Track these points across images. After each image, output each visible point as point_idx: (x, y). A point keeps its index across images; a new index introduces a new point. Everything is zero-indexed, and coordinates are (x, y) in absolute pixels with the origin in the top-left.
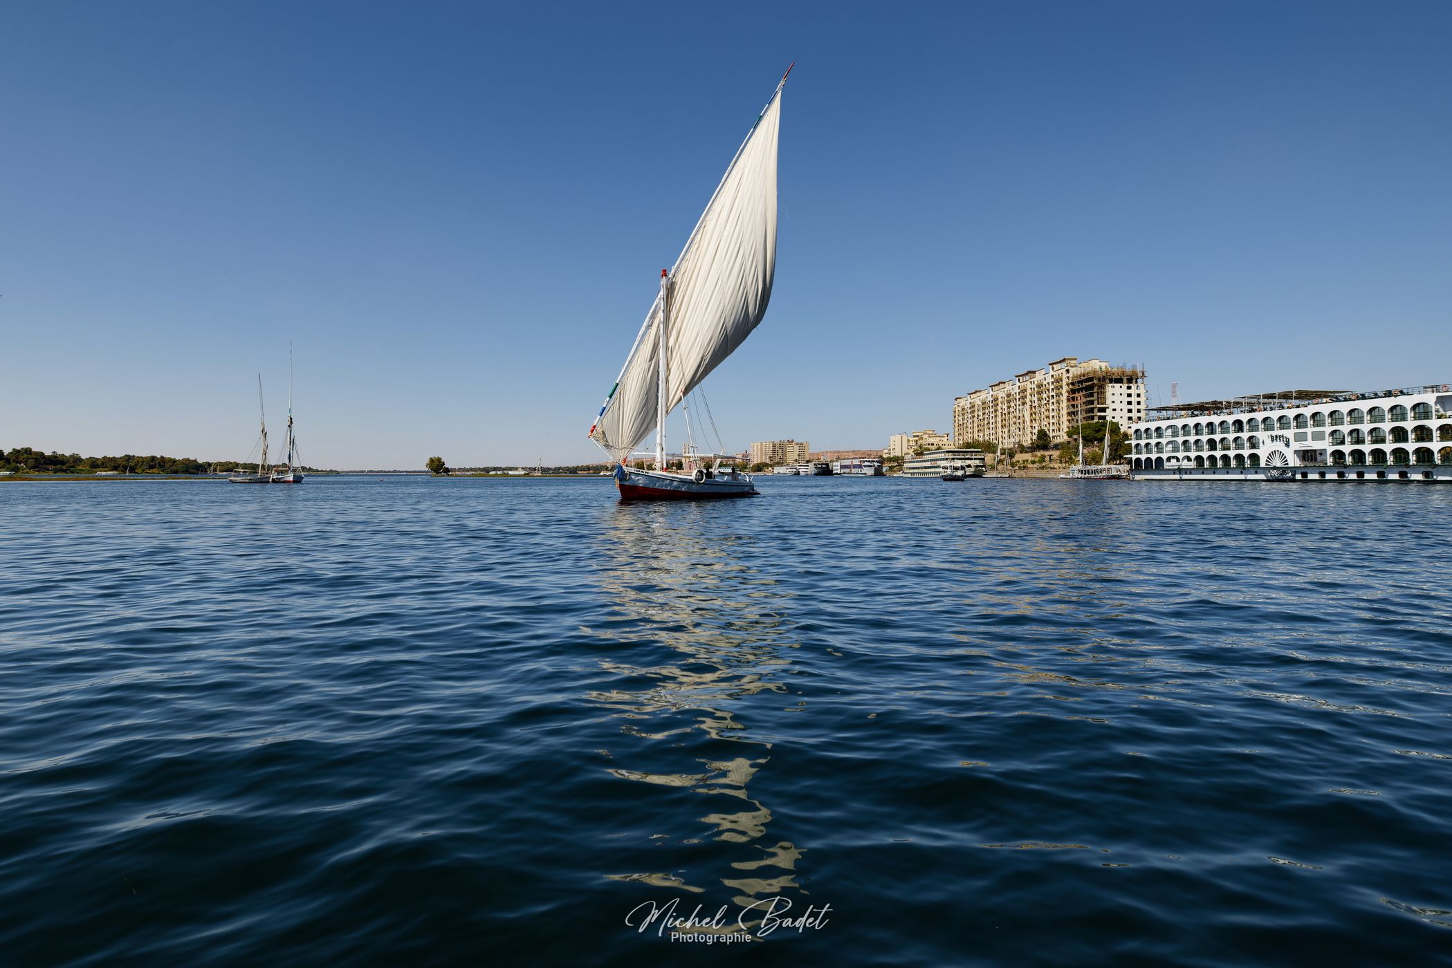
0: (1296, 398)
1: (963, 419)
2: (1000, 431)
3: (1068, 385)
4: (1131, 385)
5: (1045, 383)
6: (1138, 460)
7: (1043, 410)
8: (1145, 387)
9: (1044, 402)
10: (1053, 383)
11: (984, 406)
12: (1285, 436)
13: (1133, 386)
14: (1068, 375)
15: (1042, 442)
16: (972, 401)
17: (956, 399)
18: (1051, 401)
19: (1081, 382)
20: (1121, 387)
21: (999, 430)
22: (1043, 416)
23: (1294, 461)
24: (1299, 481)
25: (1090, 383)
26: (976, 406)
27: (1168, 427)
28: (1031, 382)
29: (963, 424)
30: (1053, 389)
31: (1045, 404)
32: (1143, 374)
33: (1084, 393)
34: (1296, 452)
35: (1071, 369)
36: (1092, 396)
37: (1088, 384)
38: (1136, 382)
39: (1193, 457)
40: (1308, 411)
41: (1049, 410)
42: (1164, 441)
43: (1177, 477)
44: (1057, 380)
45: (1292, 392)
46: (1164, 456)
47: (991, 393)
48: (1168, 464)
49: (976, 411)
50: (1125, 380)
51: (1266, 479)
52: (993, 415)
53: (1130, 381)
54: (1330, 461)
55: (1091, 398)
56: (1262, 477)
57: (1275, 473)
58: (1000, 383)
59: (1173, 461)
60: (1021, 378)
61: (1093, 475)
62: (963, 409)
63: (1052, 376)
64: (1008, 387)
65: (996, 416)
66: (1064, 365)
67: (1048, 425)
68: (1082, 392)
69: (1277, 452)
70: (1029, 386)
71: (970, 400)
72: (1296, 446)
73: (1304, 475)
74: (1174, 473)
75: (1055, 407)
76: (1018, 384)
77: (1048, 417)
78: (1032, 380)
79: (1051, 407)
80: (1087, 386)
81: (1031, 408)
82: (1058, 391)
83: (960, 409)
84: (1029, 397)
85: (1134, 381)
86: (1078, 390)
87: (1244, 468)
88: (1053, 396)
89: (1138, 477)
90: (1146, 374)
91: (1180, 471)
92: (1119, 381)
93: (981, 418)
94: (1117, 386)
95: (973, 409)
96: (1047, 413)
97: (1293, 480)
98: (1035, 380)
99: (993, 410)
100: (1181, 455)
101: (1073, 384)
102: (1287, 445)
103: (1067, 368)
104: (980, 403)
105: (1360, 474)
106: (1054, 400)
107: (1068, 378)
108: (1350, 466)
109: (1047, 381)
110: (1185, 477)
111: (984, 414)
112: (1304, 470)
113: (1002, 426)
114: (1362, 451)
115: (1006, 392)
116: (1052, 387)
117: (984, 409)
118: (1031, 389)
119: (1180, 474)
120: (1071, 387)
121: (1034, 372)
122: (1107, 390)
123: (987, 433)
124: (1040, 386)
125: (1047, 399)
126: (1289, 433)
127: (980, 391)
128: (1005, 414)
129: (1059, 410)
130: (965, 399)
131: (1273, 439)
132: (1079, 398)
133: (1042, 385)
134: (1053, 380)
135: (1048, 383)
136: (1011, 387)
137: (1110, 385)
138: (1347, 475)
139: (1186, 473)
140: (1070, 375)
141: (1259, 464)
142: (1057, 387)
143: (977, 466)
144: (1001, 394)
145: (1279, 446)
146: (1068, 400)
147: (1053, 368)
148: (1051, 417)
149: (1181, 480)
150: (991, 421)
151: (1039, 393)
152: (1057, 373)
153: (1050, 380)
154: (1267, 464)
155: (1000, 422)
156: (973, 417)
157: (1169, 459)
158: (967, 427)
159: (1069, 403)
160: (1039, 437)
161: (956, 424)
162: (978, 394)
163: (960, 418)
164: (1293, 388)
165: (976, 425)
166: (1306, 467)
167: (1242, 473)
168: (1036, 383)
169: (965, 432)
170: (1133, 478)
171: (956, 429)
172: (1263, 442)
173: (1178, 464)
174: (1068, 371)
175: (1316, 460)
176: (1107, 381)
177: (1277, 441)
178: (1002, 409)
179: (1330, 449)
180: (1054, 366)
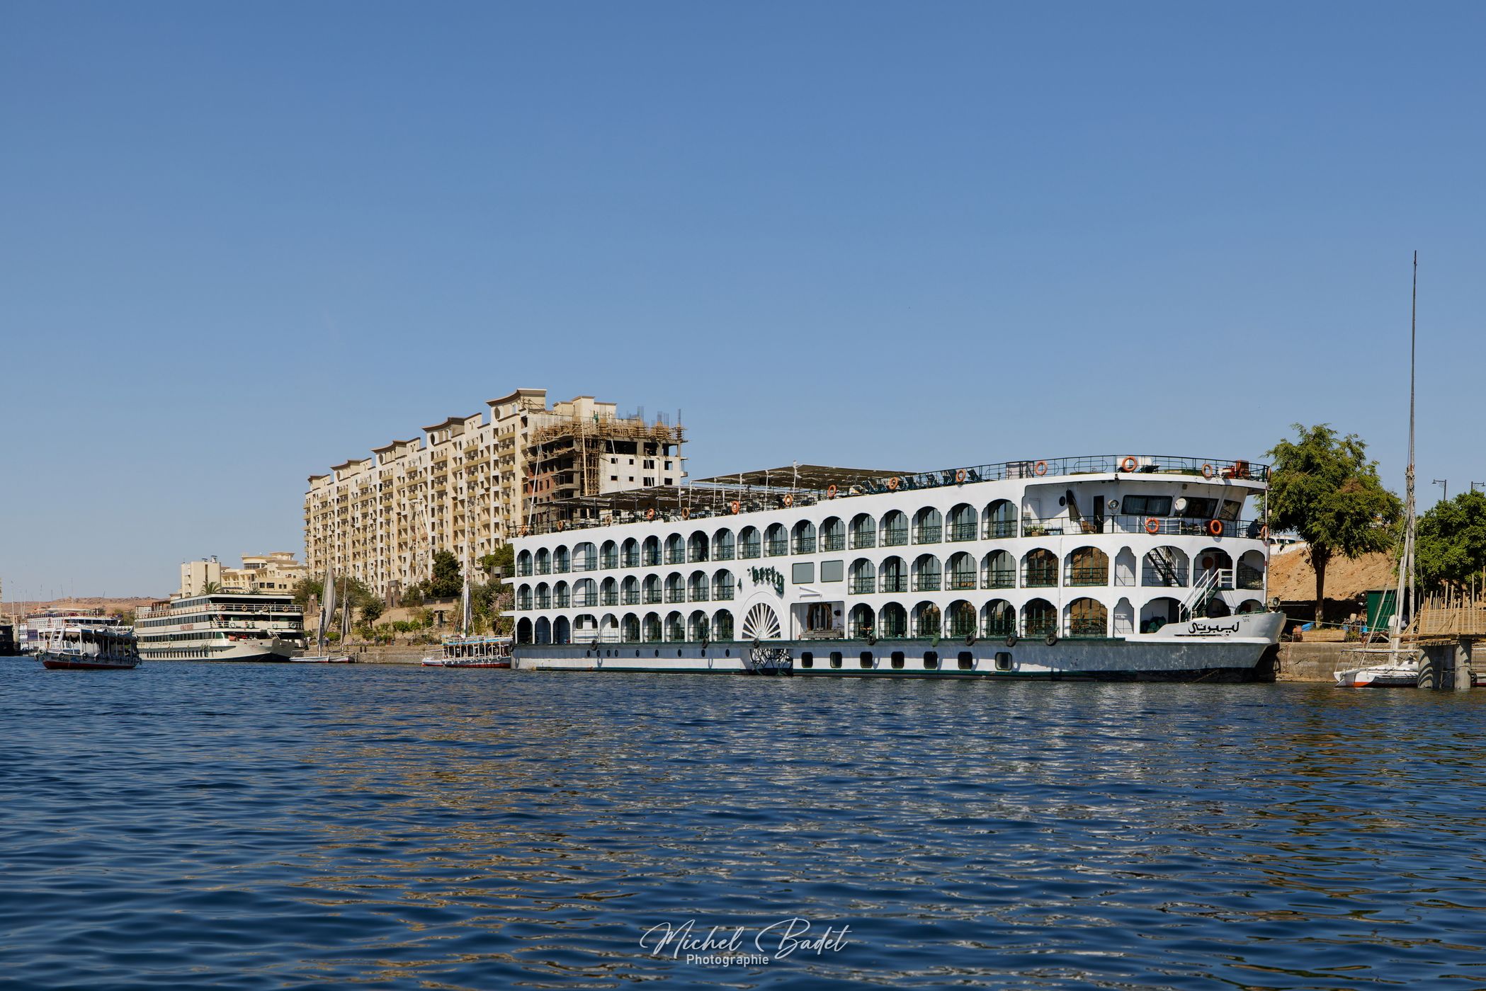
0: (800, 483)
1: (325, 527)
2: (396, 558)
3: (524, 452)
4: (653, 458)
5: (481, 447)
6: (525, 622)
7: (478, 510)
8: (682, 466)
9: (479, 491)
10: (496, 447)
11: (365, 498)
12: (776, 571)
13: (659, 461)
14: (525, 430)
15: (444, 582)
16: (341, 484)
17: (310, 480)
18: (493, 489)
19: (548, 447)
20: (631, 462)
21: (394, 554)
22: (478, 524)
23: (791, 629)
24: (799, 672)
25: (565, 450)
26: (350, 497)
27: (579, 547)
28: (455, 444)
29: (325, 538)
30: (496, 462)
31: (482, 496)
32: (679, 435)
33: (556, 471)
34: (794, 607)
35: (531, 417)
36: (570, 480)
37: (561, 452)
38: (666, 453)
39: (620, 618)
40: (816, 514)
41: (488, 510)
42: (570, 578)
43: (592, 663)
44: (504, 441)
45: (791, 469)
46: (570, 614)
47: (379, 467)
48: (578, 633)
49: (350, 508)
50: (640, 447)
51: (744, 668)
52: (382, 520)
53: (651, 448)
54: (849, 627)
55: (568, 486)
56: (735, 663)
57: (757, 655)
58: (397, 444)
59: (587, 625)
60: (436, 434)
61: (472, 658)
62: (324, 504)
63: (496, 431)
64: (410, 454)
65: (388, 522)
66: (518, 405)
67: (486, 544)
68: (552, 470)
69: (762, 607)
70: (452, 452)
71: (337, 483)
72: (795, 594)
73: (807, 659)
74: (589, 655)
75: (499, 503)
76: (430, 448)
77: (487, 526)
78: (457, 439)
79: (493, 504)
80: (561, 457)
81: (456, 505)
82: (506, 468)
83: (318, 503)
84: (451, 478)
85: (660, 450)
86: (545, 466)
87: (706, 644)
88: (496, 478)
89: (527, 663)
90: (685, 436)
91: (595, 648)
92: (627, 447)
93: (359, 524)
94: (624, 458)
95: (343, 504)
96: (485, 517)
97: (790, 672)
98: (463, 439)
99: (381, 507)
100: (599, 612)
101: (534, 451)
102: (780, 592)
103: (523, 414)
104: (357, 490)
105: (898, 659)
106: (498, 488)
107: (525, 436)
108: (881, 639)
109: (486, 443)
110: (608, 663)
111: (365, 516)
112: (807, 650)
113: (400, 546)
114: (901, 606)
115: (407, 466)
116: (494, 457)
117: (364, 504)
118: (455, 459)
119: (598, 655)
120: (530, 457)
121: (461, 422)
122: (601, 467)
123: (371, 560)
124: (471, 454)
125: (486, 485)
126: (783, 564)
127: (358, 463)
128: (405, 517)
129: (508, 511)
130: (328, 480)
131: (757, 575)
132: (545, 484)
133: (476, 452)
134: (496, 441)
135: (488, 448)
136: (416, 455)
137: (609, 456)
138: (876, 661)
139: (609, 655)
140: (530, 430)
141: (732, 637)
142: (504, 457)
143: (283, 636)
144: (398, 472)
145: (765, 593)
146: (526, 489)
147: (497, 413)
148: (492, 527)
149: (600, 670)
150: (379, 532)
151: (471, 471)
152: (504, 424)
153: (491, 441)
154: (744, 636)
155: (396, 536)
156: (345, 522)
157: (579, 620)
158: (332, 546)
159: (527, 496)
160: (438, 572)
161: (312, 539)
162: (354, 468)
163: (319, 526)
164: (795, 460)
165: (349, 541)
166: (812, 642)
167: (703, 654)
168: (464, 446)
169: (328, 557)
170: (517, 665)
171: (312, 550)
172: (740, 585)
173: (593, 633)
174: (524, 420)
175: (829, 627)
176: (602, 447)
177: (762, 583)
178: (399, 505)
179: (851, 602)
180: (500, 408)
